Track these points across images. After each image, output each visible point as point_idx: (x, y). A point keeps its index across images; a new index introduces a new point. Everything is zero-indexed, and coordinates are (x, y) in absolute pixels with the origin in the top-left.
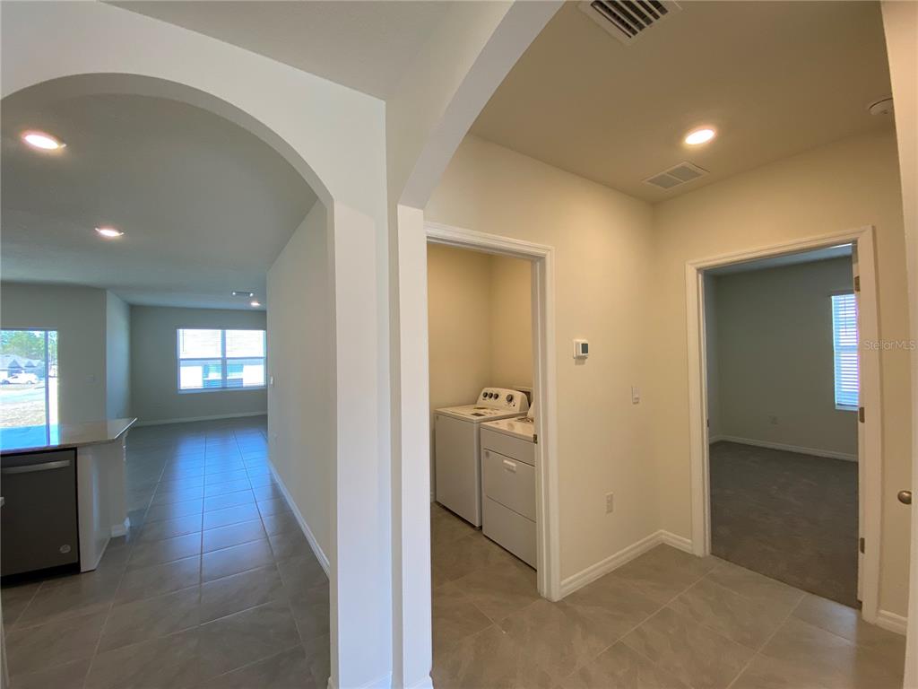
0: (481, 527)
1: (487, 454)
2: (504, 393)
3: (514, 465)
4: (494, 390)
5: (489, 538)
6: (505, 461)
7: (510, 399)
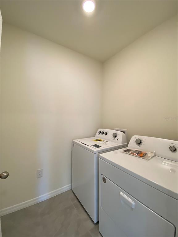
0: (98, 222)
1: (104, 180)
2: (111, 132)
3: (132, 202)
4: (105, 130)
5: (101, 234)
6: (121, 193)
7: (115, 136)
